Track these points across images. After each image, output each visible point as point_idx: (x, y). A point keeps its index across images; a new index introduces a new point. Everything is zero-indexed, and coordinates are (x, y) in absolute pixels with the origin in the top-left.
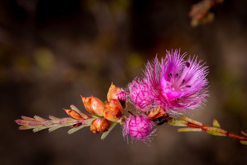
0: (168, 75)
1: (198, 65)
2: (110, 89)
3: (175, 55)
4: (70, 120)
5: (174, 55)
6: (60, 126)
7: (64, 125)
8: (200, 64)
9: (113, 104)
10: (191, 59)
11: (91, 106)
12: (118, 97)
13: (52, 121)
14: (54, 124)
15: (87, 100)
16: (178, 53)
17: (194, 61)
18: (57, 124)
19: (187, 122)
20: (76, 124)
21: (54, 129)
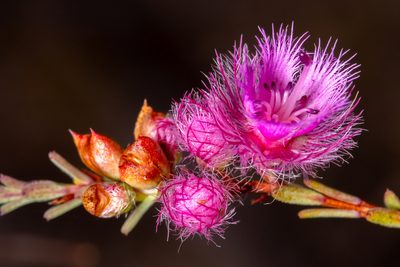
0: (265, 85)
1: (338, 61)
2: (141, 115)
3: (282, 38)
4: (48, 187)
5: (279, 38)
6: (25, 201)
7: (33, 197)
8: (342, 60)
9: (141, 148)
10: (323, 47)
11: (90, 155)
12: (159, 136)
13: (6, 189)
14: (11, 195)
15: (84, 141)
16: (289, 34)
17: (329, 51)
18: (18, 195)
19: (321, 196)
20: (61, 195)
21: (13, 207)
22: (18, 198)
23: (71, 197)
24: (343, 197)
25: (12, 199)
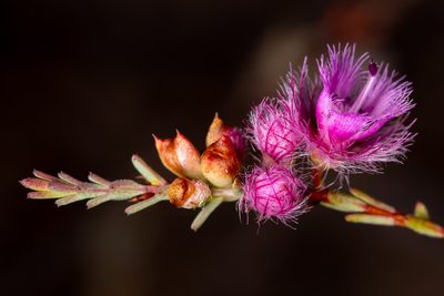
4: (131, 185)
11: (174, 154)
14: (99, 190)
18: (105, 191)
19: (364, 204)
20: (142, 193)
21: (99, 202)
22: (104, 193)
23: (150, 195)
24: (382, 206)
25: (99, 194)
